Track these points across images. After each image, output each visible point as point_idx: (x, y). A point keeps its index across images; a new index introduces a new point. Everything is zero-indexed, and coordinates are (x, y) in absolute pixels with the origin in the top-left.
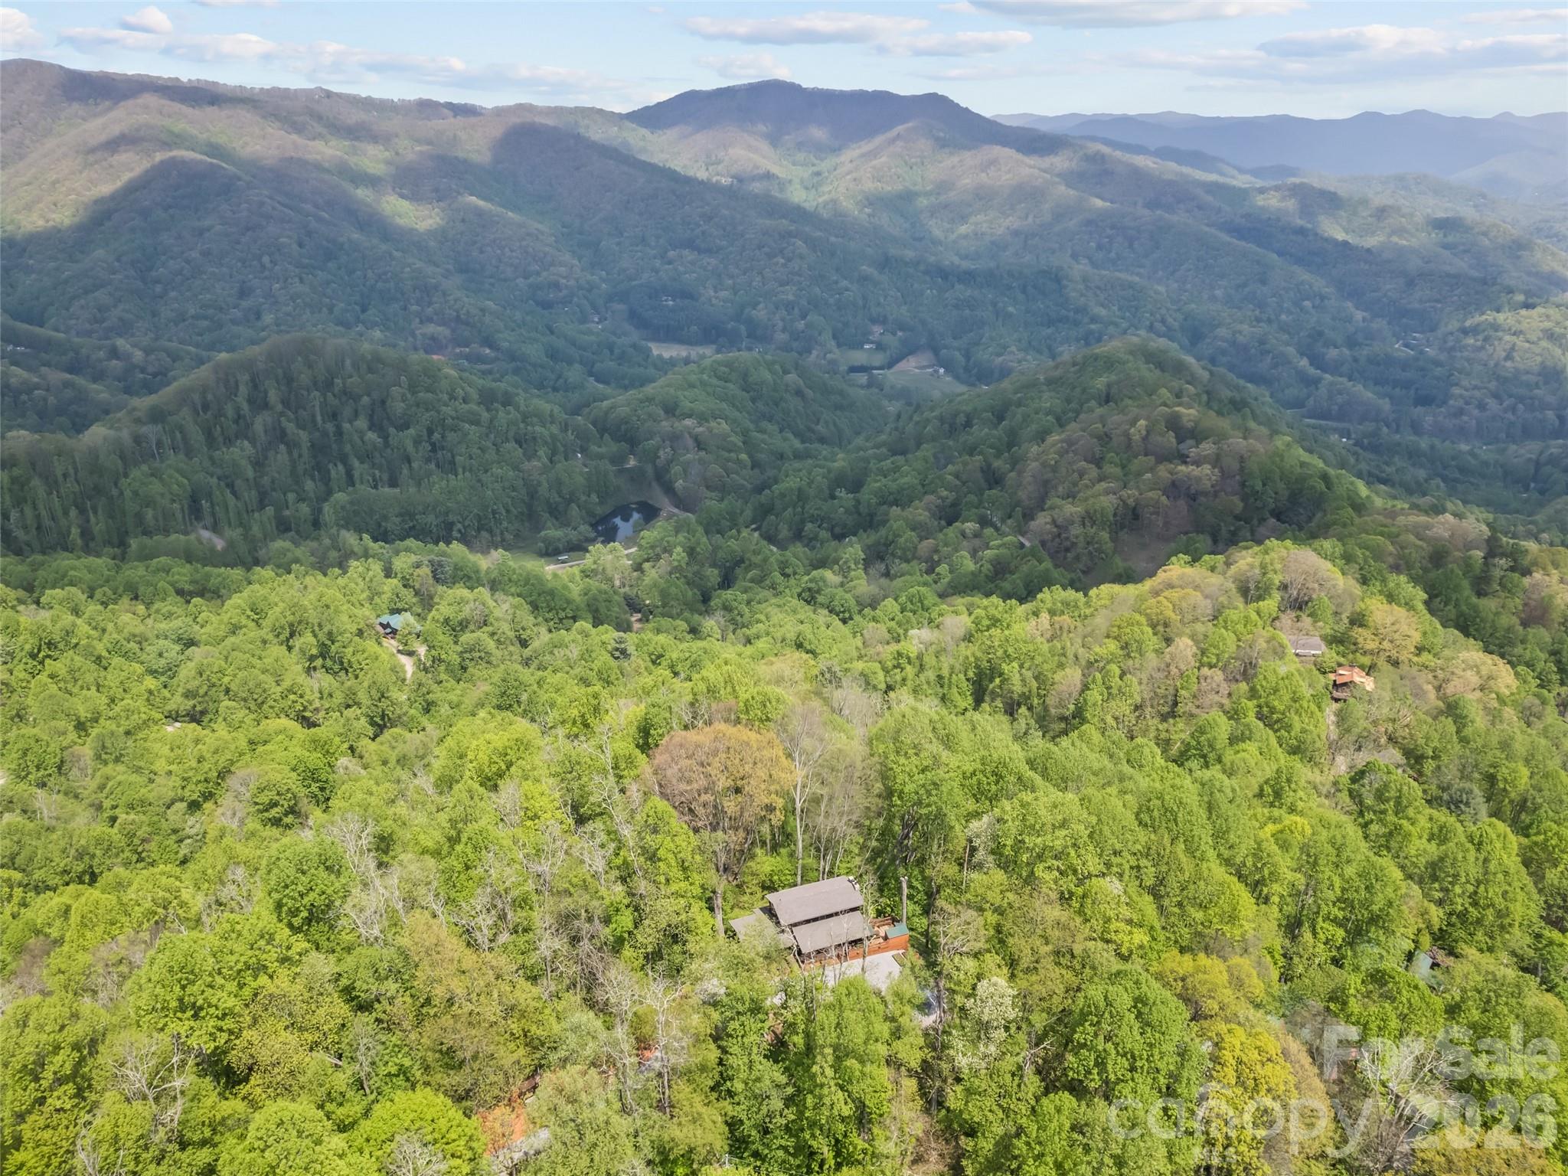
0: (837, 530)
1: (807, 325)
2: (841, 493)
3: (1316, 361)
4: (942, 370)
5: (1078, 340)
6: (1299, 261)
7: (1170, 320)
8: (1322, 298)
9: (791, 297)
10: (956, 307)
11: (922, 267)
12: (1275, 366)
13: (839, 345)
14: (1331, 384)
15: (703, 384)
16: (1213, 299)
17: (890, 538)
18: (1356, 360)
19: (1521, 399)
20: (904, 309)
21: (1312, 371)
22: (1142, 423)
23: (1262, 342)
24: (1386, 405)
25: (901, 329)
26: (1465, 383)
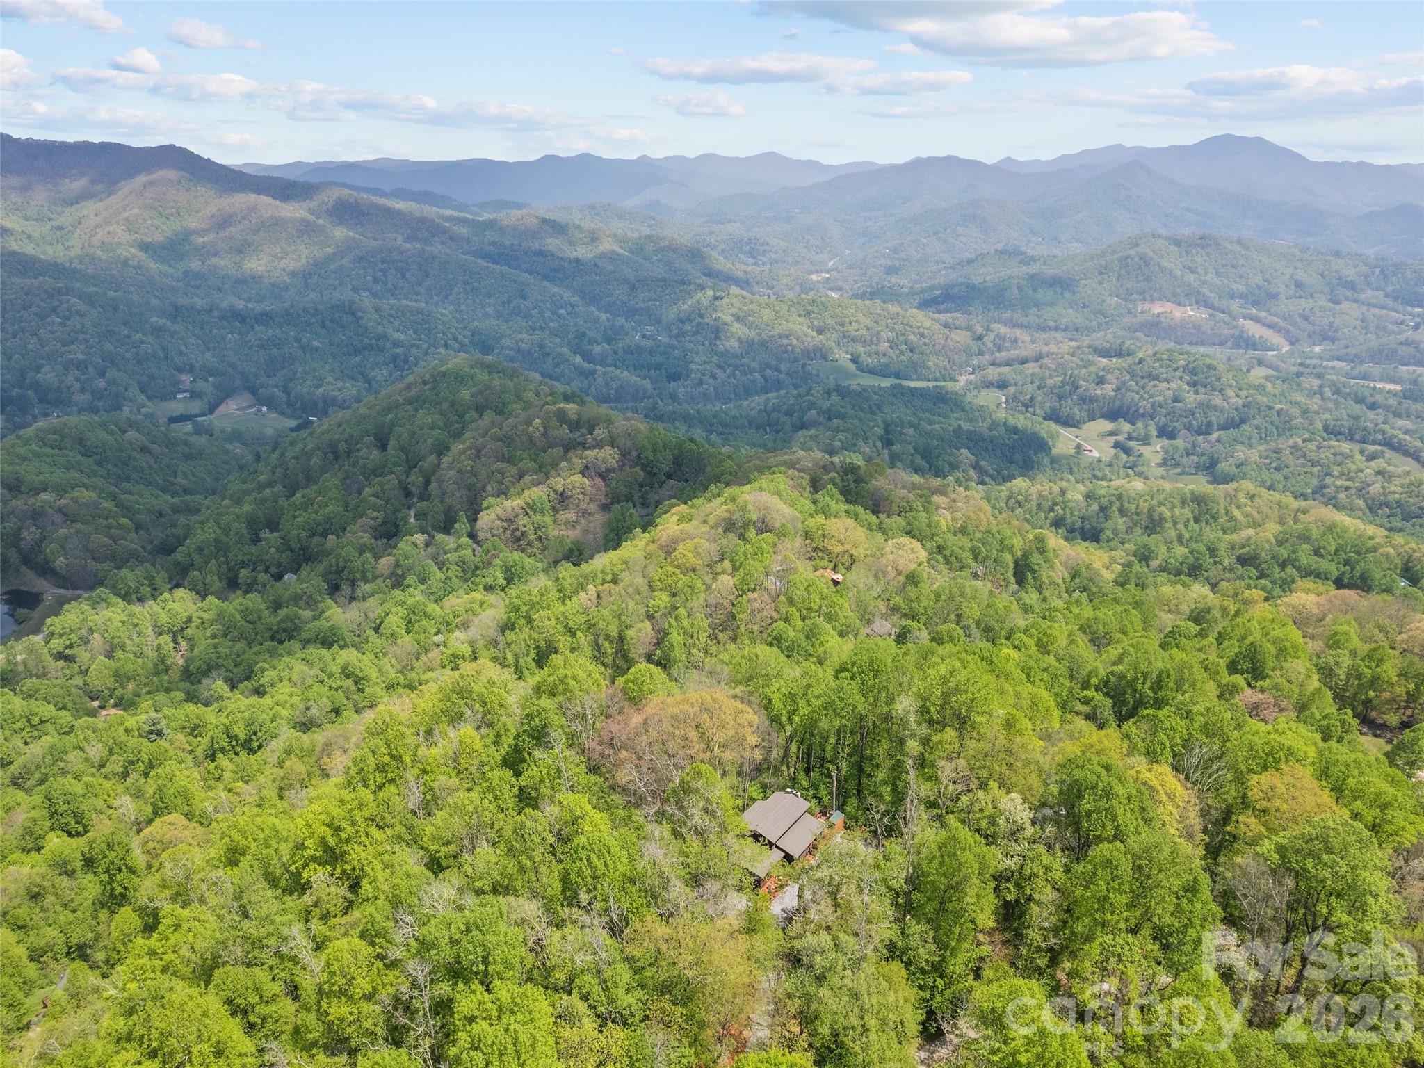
0: (273, 570)
1: (109, 383)
2: (265, 534)
3: (587, 357)
4: (265, 409)
5: (387, 364)
6: (545, 277)
7: (460, 337)
8: (573, 306)
9: (81, 357)
10: (262, 347)
11: (216, 314)
12: (557, 365)
13: (149, 398)
14: (604, 373)
15: (37, 455)
16: (486, 315)
17: (341, 563)
18: (616, 353)
19: (736, 367)
20: (208, 356)
21: (586, 365)
22: (538, 421)
23: (541, 347)
24: (647, 384)
25: (211, 375)
26: (697, 359)
